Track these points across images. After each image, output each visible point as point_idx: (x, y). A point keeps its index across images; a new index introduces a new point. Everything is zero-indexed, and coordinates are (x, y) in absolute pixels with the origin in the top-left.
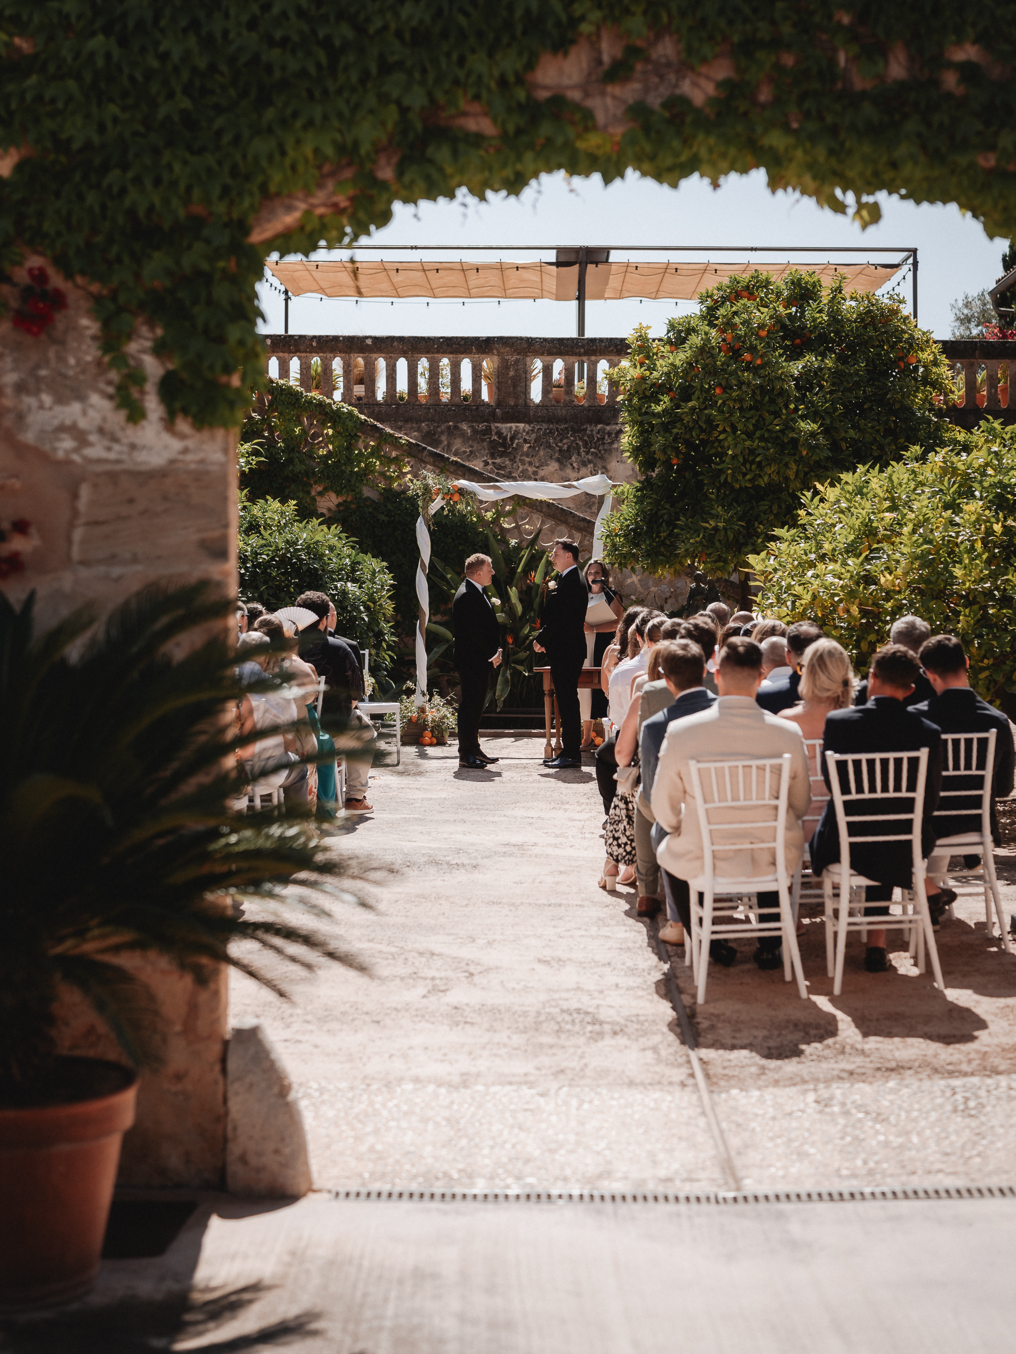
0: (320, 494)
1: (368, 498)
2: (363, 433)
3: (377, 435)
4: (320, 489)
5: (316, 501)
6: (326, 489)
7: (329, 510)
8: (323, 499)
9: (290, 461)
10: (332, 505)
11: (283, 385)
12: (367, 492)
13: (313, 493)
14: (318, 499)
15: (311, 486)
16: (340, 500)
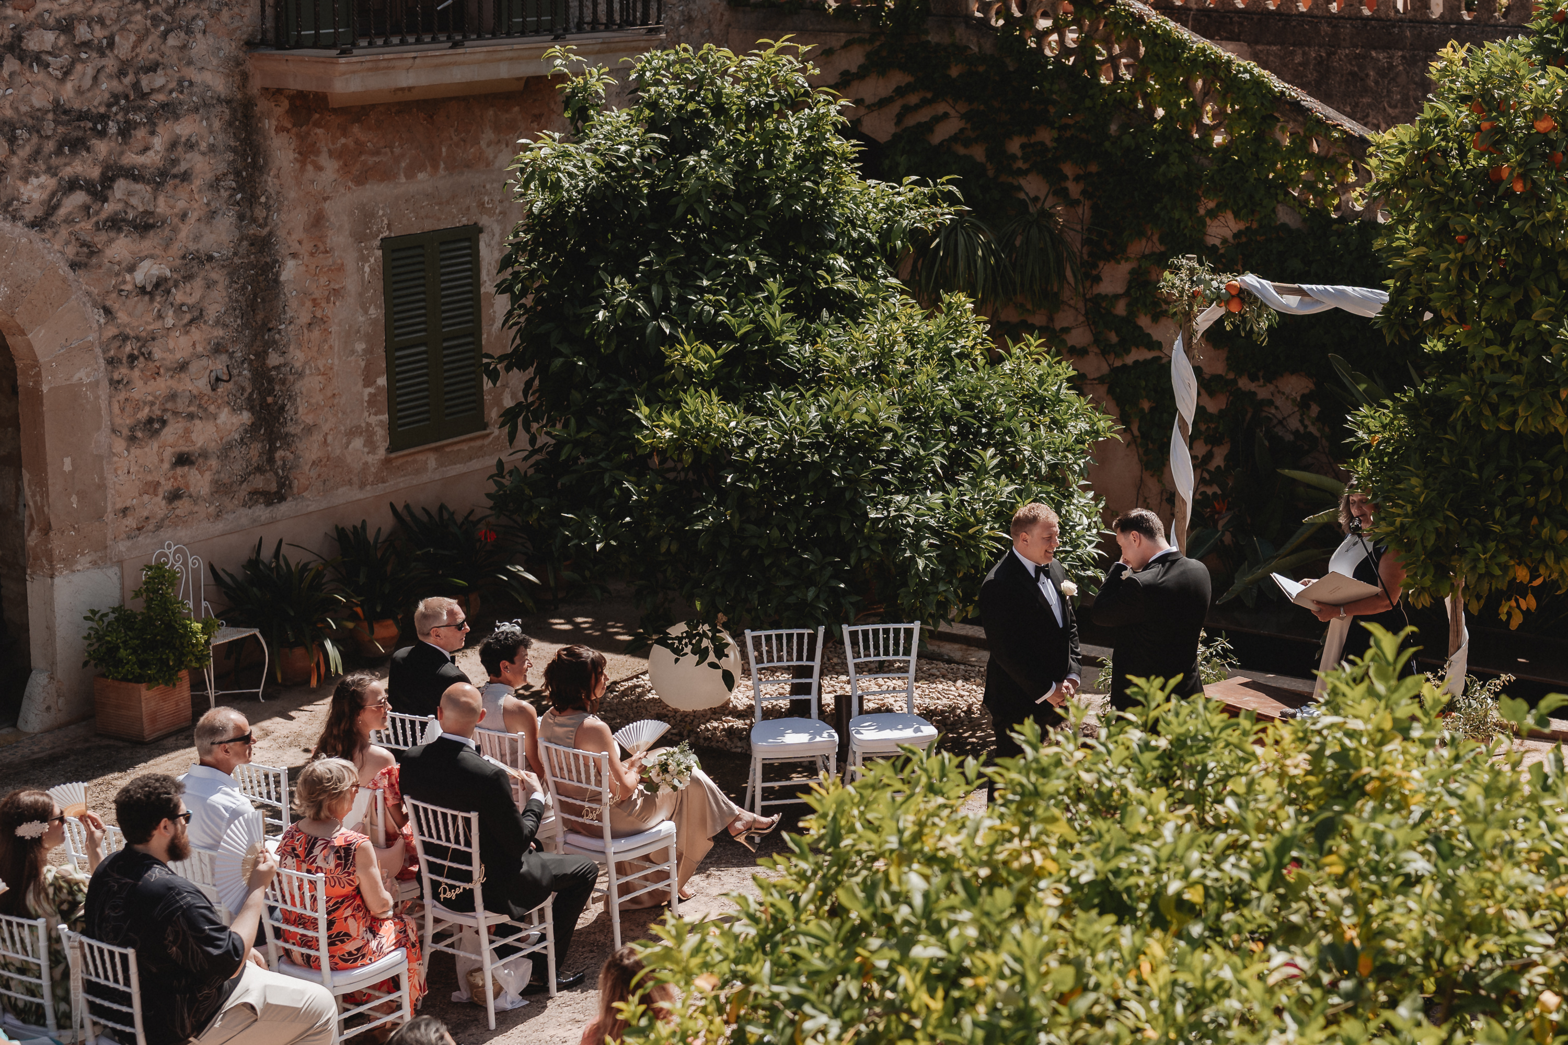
0: (1212, 214)
1: (1284, 225)
2: (1283, 115)
3: (1300, 119)
4: (1211, 205)
5: (1204, 225)
6: (1220, 207)
7: (1225, 241)
8: (1216, 223)
9: (1162, 157)
10: (1228, 234)
11: (1159, 26)
12: (1284, 216)
13: (1202, 212)
14: (1208, 220)
15: (1199, 200)
16: (1241, 226)
